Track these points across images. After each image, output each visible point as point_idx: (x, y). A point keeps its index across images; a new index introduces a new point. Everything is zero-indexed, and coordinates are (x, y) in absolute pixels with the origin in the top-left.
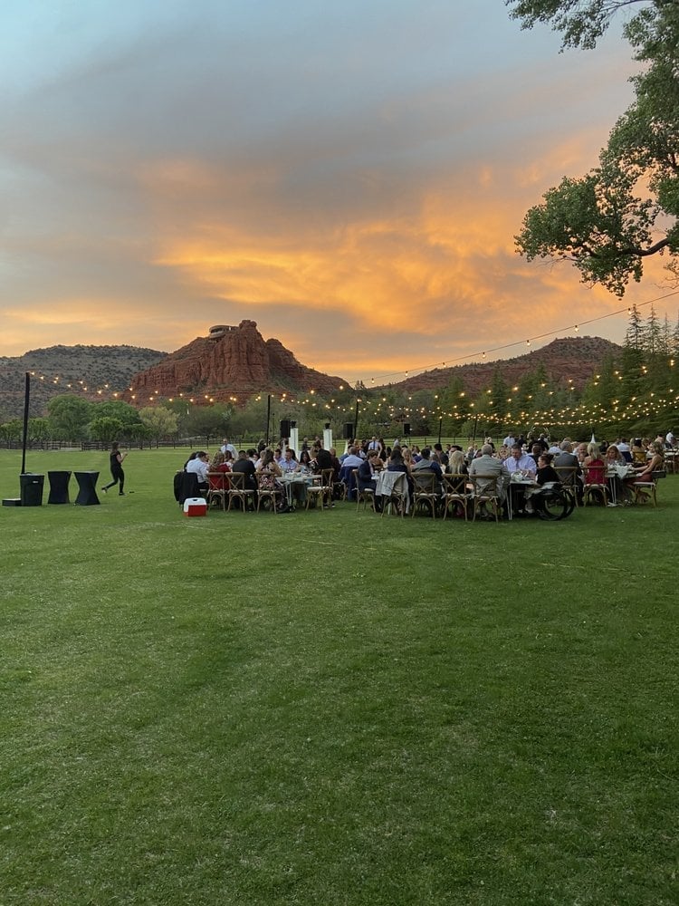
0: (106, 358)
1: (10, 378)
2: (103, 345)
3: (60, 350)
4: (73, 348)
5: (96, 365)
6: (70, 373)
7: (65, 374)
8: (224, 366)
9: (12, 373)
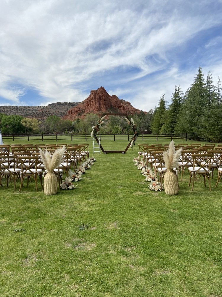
0: (73, 106)
1: (43, 113)
2: (73, 102)
3: (59, 104)
4: (63, 103)
5: (70, 109)
6: (61, 111)
7: (59, 111)
8: (91, 105)
9: (44, 111)
